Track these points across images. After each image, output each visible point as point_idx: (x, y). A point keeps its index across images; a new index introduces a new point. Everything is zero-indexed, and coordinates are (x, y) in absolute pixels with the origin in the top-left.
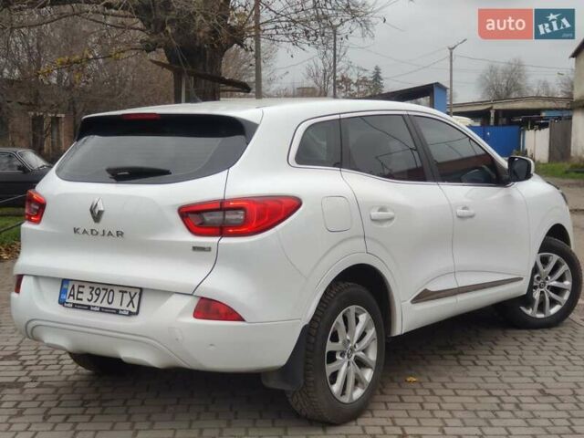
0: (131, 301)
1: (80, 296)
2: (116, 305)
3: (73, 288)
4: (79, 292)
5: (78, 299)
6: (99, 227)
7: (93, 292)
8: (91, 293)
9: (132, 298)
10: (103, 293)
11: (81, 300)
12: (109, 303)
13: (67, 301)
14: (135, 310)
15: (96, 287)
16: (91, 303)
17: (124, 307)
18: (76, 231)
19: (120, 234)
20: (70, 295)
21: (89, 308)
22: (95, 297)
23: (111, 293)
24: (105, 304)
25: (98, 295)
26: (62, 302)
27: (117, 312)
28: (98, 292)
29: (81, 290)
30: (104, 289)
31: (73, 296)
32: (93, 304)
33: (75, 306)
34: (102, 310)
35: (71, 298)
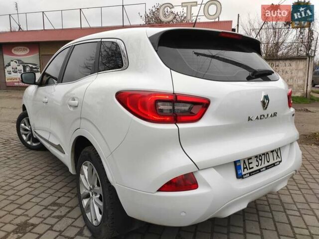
0: (278, 155)
1: (251, 166)
2: (272, 162)
3: (244, 162)
4: (249, 164)
5: (250, 169)
6: (265, 113)
7: (258, 160)
8: (257, 161)
9: (277, 153)
10: (263, 157)
11: (253, 168)
12: (268, 162)
13: (243, 173)
14: (280, 160)
16: (259, 167)
17: (276, 161)
18: (249, 119)
19: (275, 114)
20: (244, 168)
21: (259, 171)
22: (260, 162)
24: (267, 164)
25: (261, 160)
26: (240, 176)
27: (274, 165)
28: (260, 158)
29: (250, 161)
30: (263, 155)
31: (246, 168)
32: (261, 167)
33: (251, 174)
34: (267, 168)
35: (245, 170)
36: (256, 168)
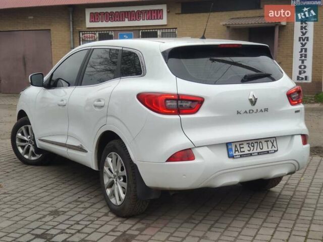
0: (273, 145)
1: (242, 150)
2: (265, 149)
3: (236, 146)
4: (240, 148)
5: (241, 152)
6: (254, 108)
7: (250, 146)
8: (249, 146)
9: (273, 143)
10: (256, 145)
11: (244, 151)
12: (261, 149)
13: (234, 154)
14: (276, 149)
15: (250, 142)
16: (251, 152)
17: (270, 149)
18: (238, 113)
19: (266, 110)
20: (235, 151)
21: (251, 155)
22: (252, 148)
23: (261, 144)
24: (259, 150)
25: (254, 146)
26: (231, 157)
27: (268, 152)
28: (252, 145)
29: (241, 146)
30: (255, 143)
31: (238, 151)
32: (253, 152)
33: (241, 156)
34: (259, 154)
35: (237, 152)
36: (247, 152)
